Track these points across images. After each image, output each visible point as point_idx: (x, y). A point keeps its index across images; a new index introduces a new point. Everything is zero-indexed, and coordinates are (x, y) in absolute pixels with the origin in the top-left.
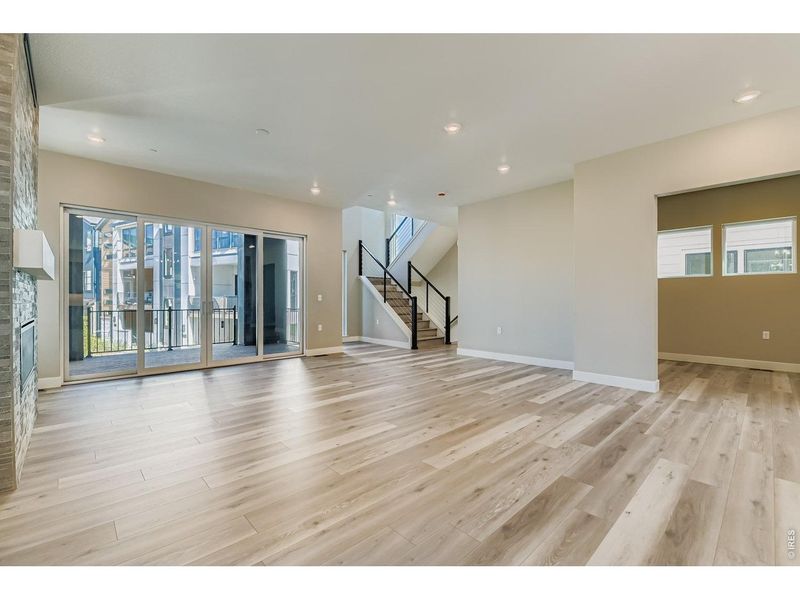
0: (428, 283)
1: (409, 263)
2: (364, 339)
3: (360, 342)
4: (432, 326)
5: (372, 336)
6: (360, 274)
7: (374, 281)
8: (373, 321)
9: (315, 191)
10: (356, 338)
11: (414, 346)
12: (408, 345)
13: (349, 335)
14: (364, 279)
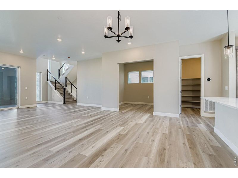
0: (72, 84)
1: (66, 77)
2: (48, 102)
3: (47, 103)
4: (72, 97)
5: (51, 101)
6: (47, 80)
7: (52, 83)
8: (51, 96)
9: (22, 52)
10: (46, 102)
11: (64, 103)
12: (62, 103)
13: (43, 100)
14: (49, 82)
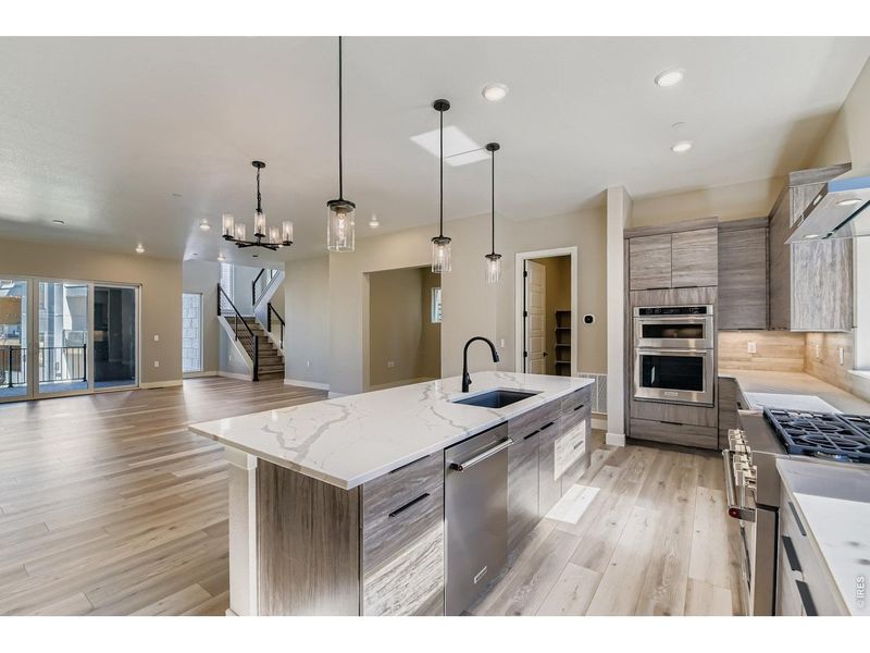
0: (283, 322)
1: (269, 303)
2: (221, 373)
3: (217, 376)
5: (226, 371)
6: (219, 313)
7: (229, 320)
8: (227, 359)
9: (140, 251)
10: (214, 373)
11: (256, 379)
12: (249, 377)
13: (205, 370)
14: (222, 319)
